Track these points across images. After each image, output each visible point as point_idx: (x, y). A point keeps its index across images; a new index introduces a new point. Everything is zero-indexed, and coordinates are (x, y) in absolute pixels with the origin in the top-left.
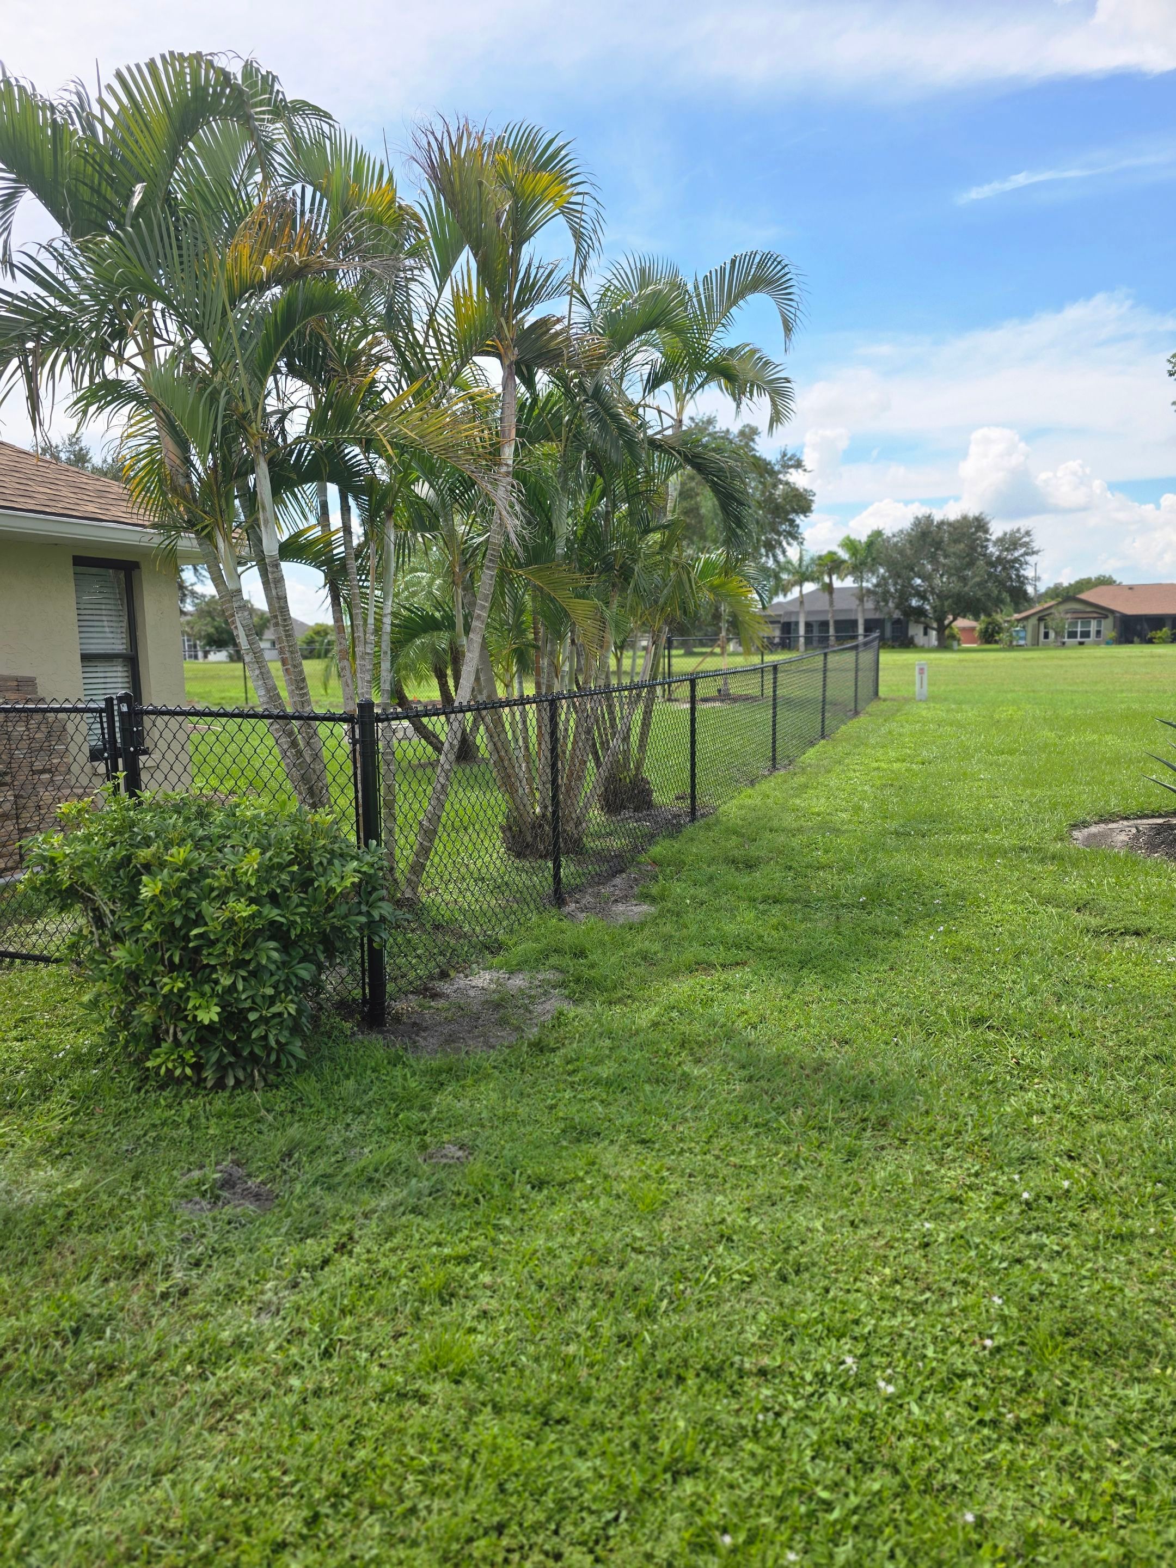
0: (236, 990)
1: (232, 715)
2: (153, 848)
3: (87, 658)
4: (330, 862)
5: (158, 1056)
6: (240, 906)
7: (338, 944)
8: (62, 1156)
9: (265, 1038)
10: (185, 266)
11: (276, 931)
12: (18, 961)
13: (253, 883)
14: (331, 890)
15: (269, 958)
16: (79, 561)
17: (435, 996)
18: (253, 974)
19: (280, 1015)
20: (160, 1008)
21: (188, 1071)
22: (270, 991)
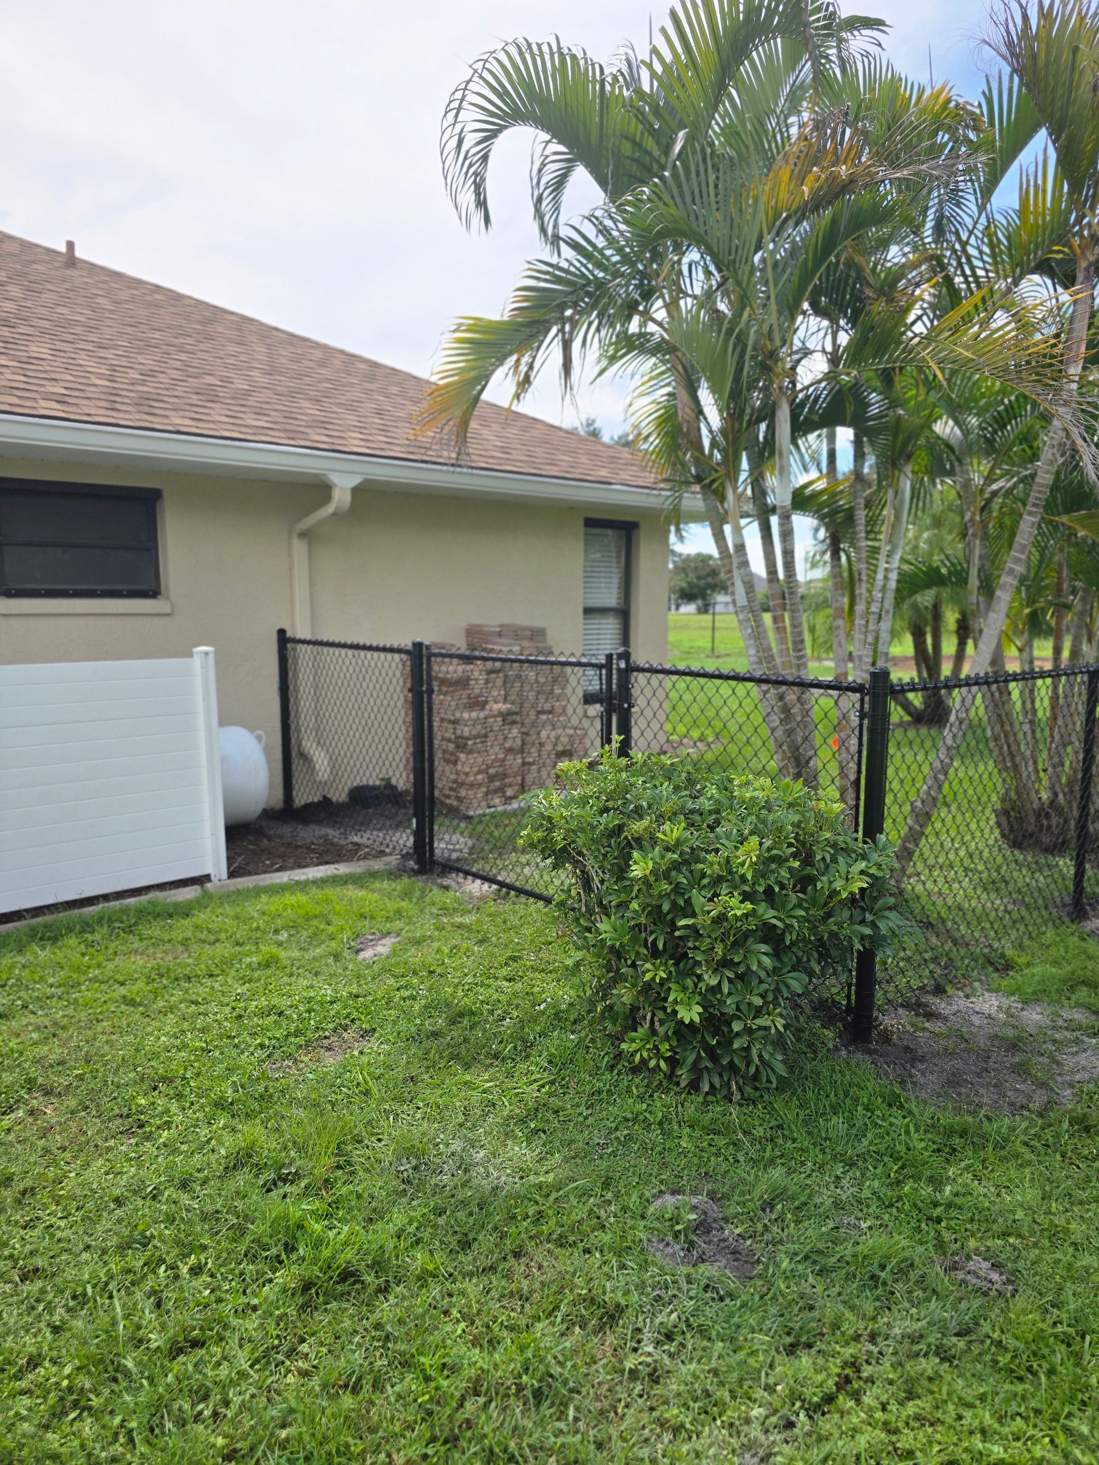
0: (721, 992)
1: (727, 678)
2: (645, 822)
3: (589, 611)
4: (834, 860)
5: (633, 1041)
6: (734, 902)
7: (834, 953)
8: (536, 1131)
9: (747, 1049)
10: (721, 205)
11: (769, 934)
12: (513, 893)
13: (749, 876)
14: (834, 893)
15: (760, 963)
16: (590, 523)
17: (930, 1015)
18: (741, 977)
19: (766, 1028)
20: (639, 992)
21: (663, 1064)
22: (758, 1001)
